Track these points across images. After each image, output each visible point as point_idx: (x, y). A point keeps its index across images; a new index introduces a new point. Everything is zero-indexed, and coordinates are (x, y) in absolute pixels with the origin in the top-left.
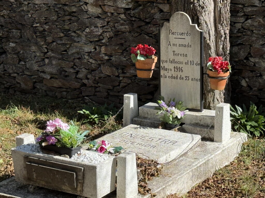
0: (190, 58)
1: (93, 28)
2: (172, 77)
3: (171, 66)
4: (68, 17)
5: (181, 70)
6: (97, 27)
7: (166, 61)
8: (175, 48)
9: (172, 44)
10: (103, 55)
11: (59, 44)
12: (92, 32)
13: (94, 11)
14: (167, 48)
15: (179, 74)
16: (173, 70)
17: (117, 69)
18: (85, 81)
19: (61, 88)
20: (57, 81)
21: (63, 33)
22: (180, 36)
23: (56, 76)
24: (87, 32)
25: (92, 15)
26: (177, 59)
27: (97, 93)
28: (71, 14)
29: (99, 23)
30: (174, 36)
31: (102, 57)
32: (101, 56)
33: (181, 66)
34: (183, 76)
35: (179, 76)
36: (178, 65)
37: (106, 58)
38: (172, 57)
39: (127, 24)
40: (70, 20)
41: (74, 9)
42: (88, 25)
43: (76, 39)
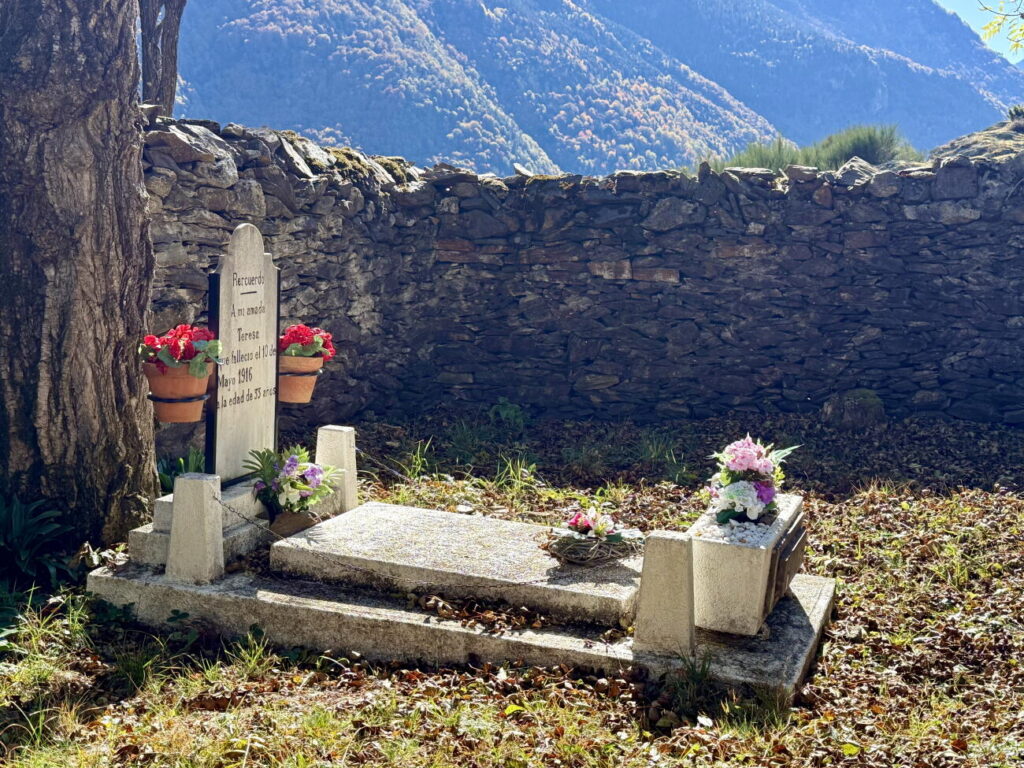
0: (262, 341)
2: (236, 400)
3: (234, 370)
5: (249, 374)
7: (227, 361)
8: (241, 322)
9: (236, 312)
14: (229, 324)
15: (246, 387)
16: (237, 379)
22: (249, 287)
26: (244, 348)
30: (241, 289)
33: (249, 365)
34: (252, 390)
35: (246, 393)
36: (245, 365)
38: (235, 345)
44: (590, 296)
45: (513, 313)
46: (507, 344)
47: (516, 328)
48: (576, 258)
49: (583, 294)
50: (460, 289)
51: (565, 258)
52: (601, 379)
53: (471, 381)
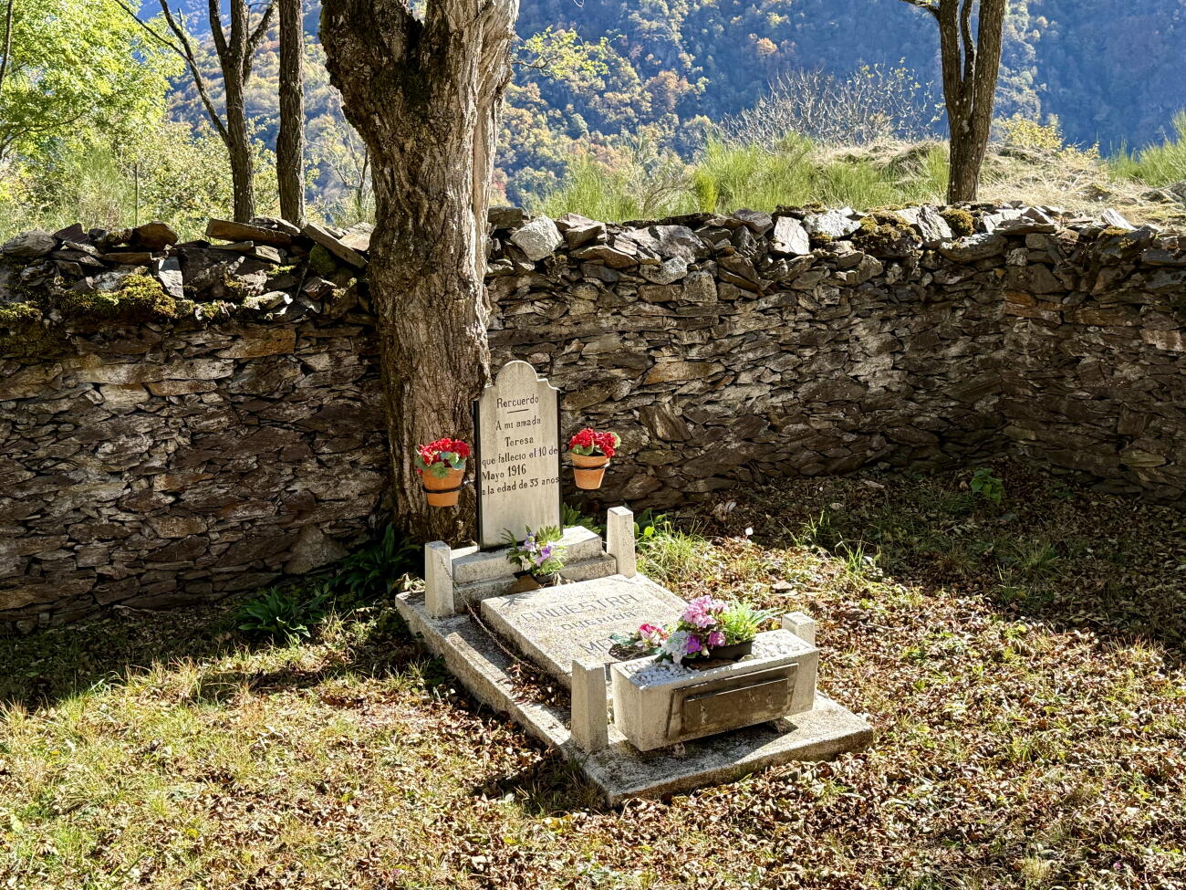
0: (538, 444)
1: (123, 439)
2: (507, 488)
3: (502, 468)
4: (50, 428)
5: (521, 470)
6: (136, 435)
7: (493, 461)
8: (509, 432)
9: (502, 426)
10: (162, 496)
11: (22, 500)
12: (121, 449)
13: (124, 399)
14: (494, 435)
15: (518, 479)
16: (507, 474)
17: (205, 517)
18: (106, 570)
19: (32, 605)
20: (21, 593)
21: (29, 469)
22: (518, 408)
23: (15, 582)
24: (106, 454)
25: (120, 411)
26: (513, 451)
27: (148, 588)
28: (56, 419)
29: (143, 424)
30: (508, 409)
31: (159, 501)
32: (154, 498)
33: (521, 462)
34: (527, 480)
35: (518, 483)
36: (516, 463)
37: (170, 499)
38: (503, 449)
39: (226, 414)
40: (56, 432)
41: (65, 405)
42: (109, 434)
43: (72, 476)
44: (1142, 365)
45: (1069, 374)
46: (1064, 405)
47: (1072, 391)
48: (1129, 323)
49: (1135, 362)
50: (1025, 343)
51: (1118, 321)
52: (1147, 458)
53: (1033, 438)
